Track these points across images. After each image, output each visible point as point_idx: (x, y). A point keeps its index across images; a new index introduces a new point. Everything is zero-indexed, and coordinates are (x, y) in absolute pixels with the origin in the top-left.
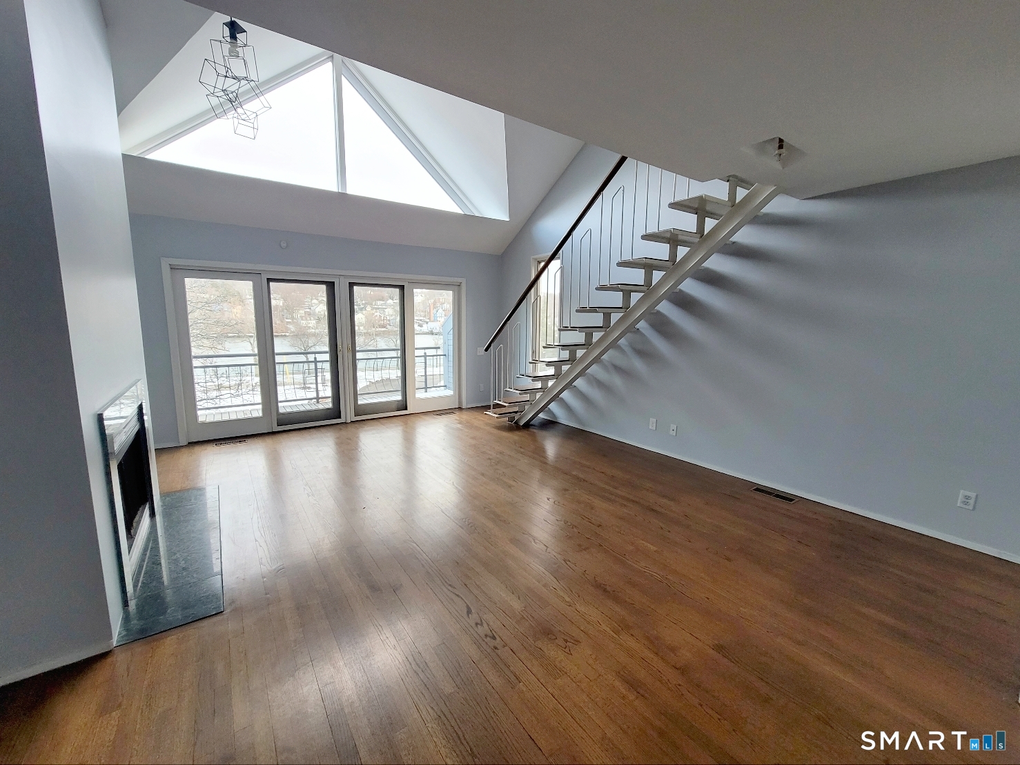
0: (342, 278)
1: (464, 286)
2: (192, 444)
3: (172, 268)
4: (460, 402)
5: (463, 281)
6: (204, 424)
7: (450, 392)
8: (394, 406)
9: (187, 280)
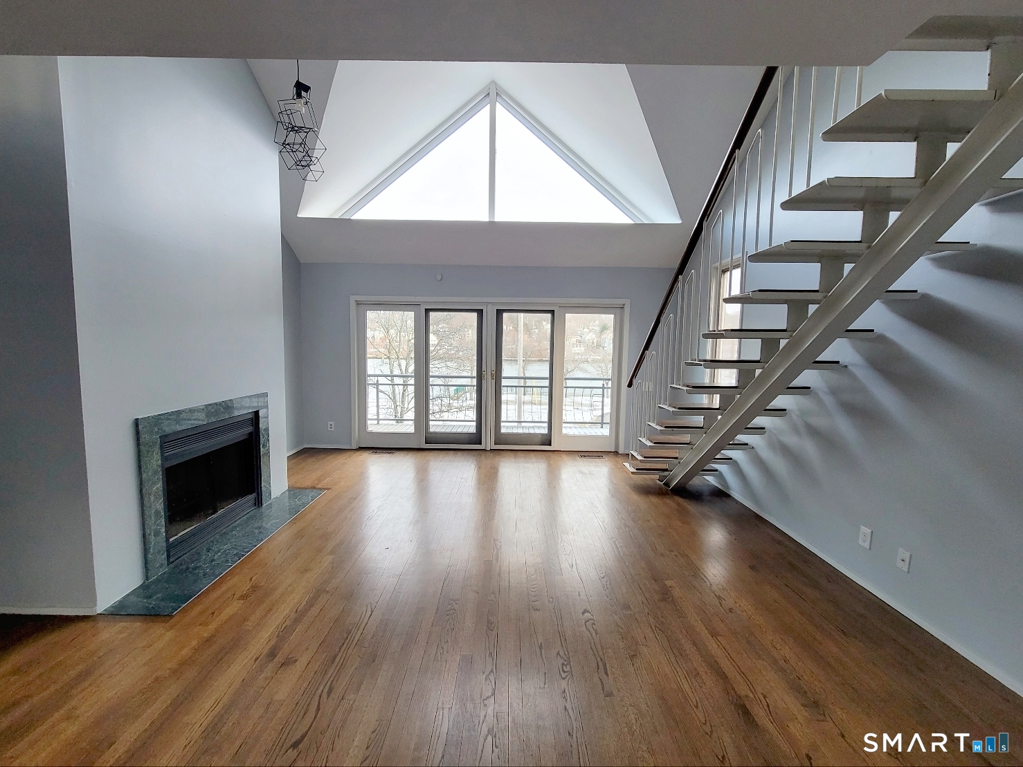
0: (490, 306)
1: (627, 310)
2: (361, 449)
3: (358, 303)
4: (617, 445)
5: (627, 302)
6: (372, 433)
7: (606, 431)
8: (538, 440)
9: (369, 313)
